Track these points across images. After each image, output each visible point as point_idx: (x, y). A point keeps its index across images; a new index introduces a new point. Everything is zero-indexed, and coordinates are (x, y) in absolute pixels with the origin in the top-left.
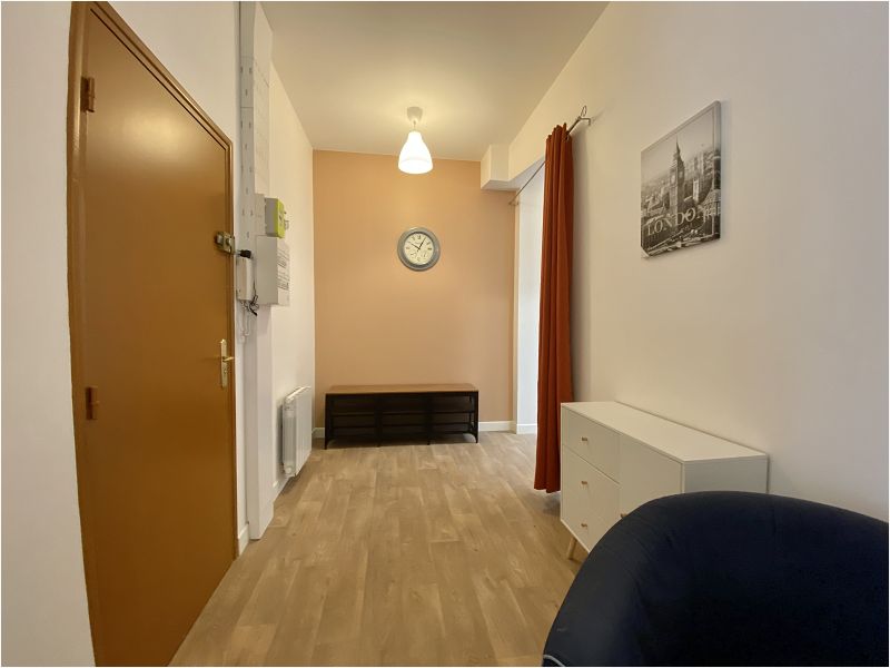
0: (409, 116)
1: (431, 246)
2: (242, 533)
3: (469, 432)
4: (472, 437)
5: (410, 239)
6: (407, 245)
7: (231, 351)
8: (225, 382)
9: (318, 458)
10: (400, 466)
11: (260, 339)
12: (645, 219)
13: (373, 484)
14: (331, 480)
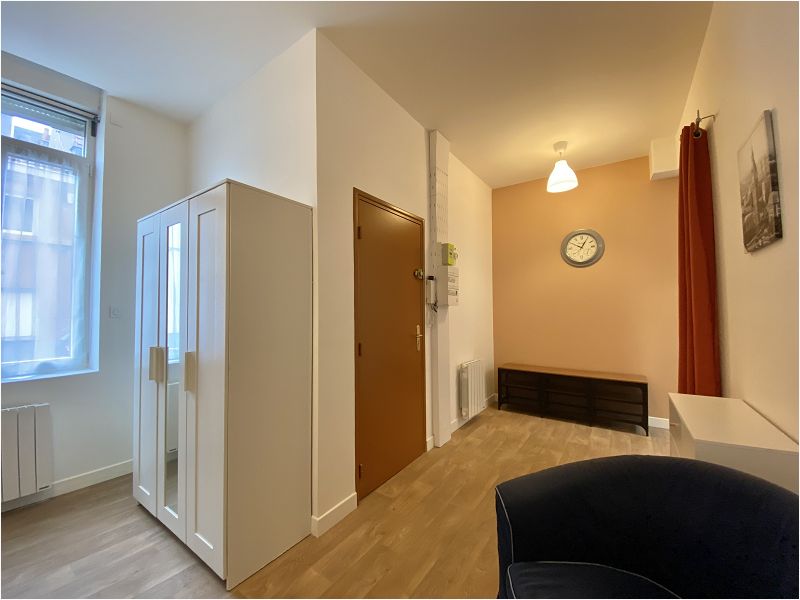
0: (556, 149)
1: (594, 243)
2: (429, 439)
3: (640, 424)
4: (641, 429)
5: (573, 241)
6: (569, 246)
7: (423, 332)
8: (419, 349)
9: (491, 414)
10: (553, 434)
11: (440, 326)
12: (744, 216)
13: (523, 440)
14: (494, 429)
